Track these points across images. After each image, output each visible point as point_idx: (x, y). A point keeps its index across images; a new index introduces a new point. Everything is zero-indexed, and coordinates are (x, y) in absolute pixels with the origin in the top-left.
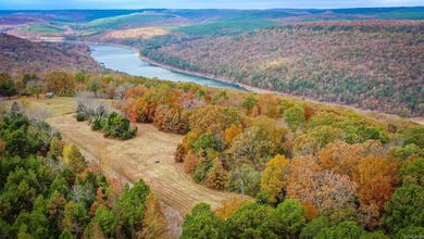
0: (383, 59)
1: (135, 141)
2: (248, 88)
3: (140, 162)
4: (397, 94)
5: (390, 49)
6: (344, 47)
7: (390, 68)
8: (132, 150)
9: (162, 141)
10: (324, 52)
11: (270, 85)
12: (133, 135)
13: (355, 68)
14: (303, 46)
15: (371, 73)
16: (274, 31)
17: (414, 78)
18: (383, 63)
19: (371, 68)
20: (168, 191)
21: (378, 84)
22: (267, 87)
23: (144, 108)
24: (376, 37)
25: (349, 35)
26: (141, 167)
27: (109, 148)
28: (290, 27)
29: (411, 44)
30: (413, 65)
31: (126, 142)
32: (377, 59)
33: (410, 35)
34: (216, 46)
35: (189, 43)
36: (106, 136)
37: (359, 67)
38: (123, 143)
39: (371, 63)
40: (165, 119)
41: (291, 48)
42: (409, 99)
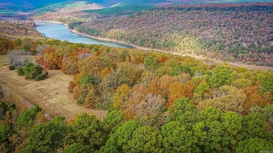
0: (219, 27)
1: (46, 81)
2: (138, 47)
3: (45, 94)
4: (227, 48)
5: (223, 21)
6: (196, 20)
7: (223, 32)
8: (42, 87)
9: (64, 81)
10: (184, 24)
11: (151, 45)
12: (45, 77)
13: (203, 33)
14: (171, 20)
15: (212, 36)
16: (154, 11)
17: (236, 38)
18: (218, 30)
19: (212, 33)
20: (59, 111)
21: (215, 43)
22: (149, 46)
23: (55, 60)
24: (215, 14)
25: (199, 13)
26: (45, 97)
27: (27, 86)
28: (164, 9)
29: (235, 18)
30: (236, 31)
31: (40, 82)
32: (215, 27)
33: (234, 12)
34: (118, 21)
35: (100, 20)
36: (26, 79)
37: (205, 32)
38: (37, 83)
39: (211, 30)
40: (67, 67)
41: (164, 22)
42: (233, 51)
